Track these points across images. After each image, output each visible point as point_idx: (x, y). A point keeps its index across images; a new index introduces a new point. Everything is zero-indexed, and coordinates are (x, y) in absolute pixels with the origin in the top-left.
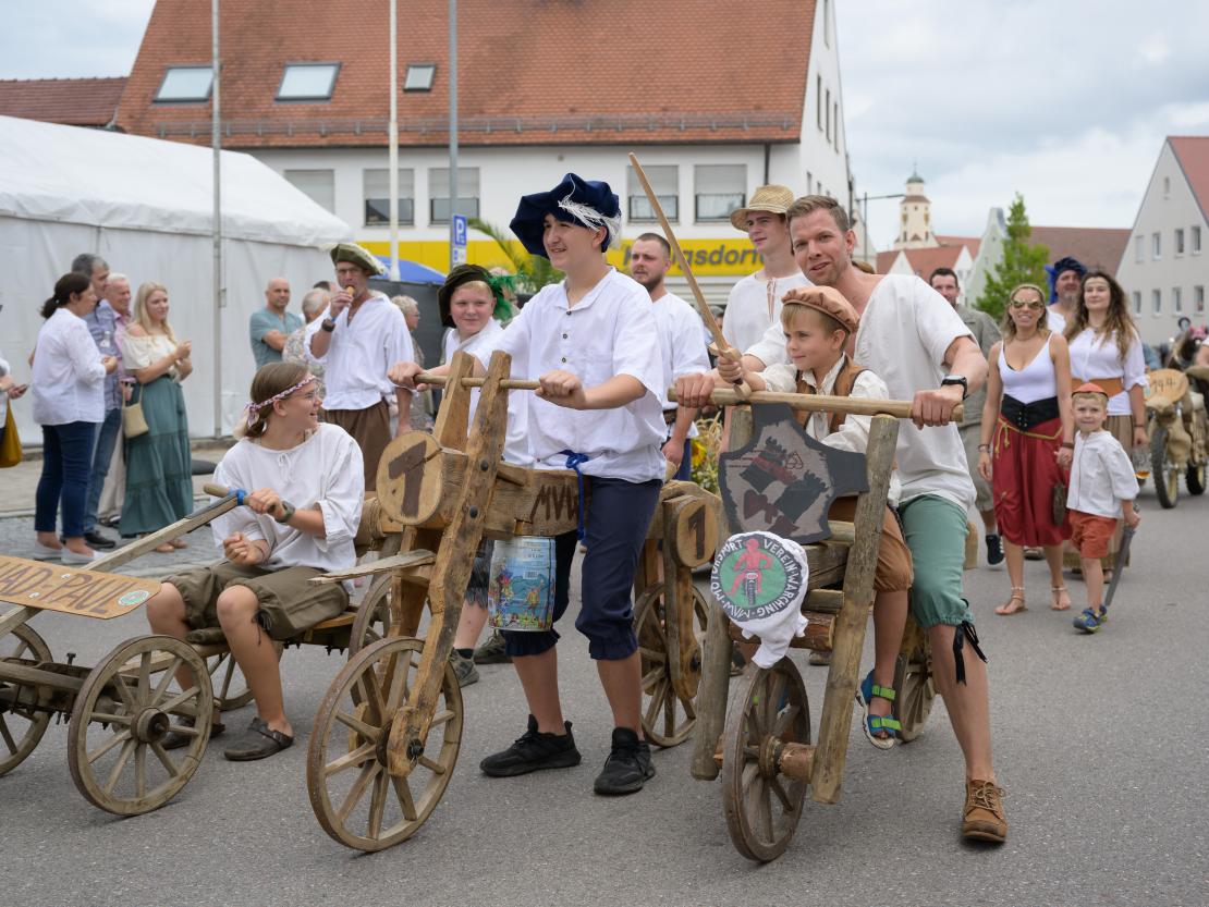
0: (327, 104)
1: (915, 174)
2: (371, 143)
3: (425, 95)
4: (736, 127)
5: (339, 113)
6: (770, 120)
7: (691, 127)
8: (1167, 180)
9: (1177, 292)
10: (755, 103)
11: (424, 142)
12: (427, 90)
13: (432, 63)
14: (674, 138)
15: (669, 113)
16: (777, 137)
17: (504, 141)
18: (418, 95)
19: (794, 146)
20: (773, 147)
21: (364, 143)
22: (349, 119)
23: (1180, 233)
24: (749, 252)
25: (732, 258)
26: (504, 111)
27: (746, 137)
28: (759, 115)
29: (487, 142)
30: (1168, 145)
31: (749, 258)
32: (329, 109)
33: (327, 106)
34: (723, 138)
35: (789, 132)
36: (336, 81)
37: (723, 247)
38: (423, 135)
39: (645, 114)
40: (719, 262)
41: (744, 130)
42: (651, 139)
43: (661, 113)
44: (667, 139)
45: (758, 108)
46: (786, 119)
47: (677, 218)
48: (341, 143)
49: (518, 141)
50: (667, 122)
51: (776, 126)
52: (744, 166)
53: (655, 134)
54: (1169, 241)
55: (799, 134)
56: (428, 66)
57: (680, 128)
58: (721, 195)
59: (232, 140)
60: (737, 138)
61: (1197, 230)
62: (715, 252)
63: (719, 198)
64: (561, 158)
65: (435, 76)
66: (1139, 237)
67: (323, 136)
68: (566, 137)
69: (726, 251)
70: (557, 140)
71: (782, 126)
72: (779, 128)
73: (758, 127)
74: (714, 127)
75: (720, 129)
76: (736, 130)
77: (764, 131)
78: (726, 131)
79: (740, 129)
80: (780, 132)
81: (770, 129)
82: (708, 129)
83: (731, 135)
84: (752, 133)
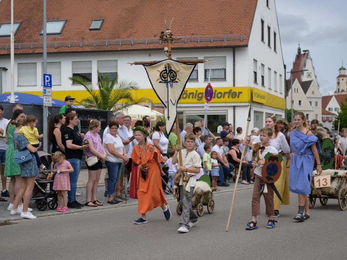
0: (59, 36)
1: (342, 66)
2: (74, 51)
3: (98, 31)
4: (221, 41)
5: (63, 40)
6: (236, 37)
7: (203, 41)
10: (230, 31)
11: (94, 50)
12: (99, 29)
13: (102, 19)
14: (195, 46)
15: (194, 36)
16: (238, 44)
17: (126, 49)
18: (95, 31)
19: (247, 48)
20: (236, 49)
21: (71, 51)
22: (67, 41)
24: (227, 93)
25: (219, 95)
26: (128, 37)
27: (225, 45)
28: (231, 36)
29: (119, 49)
31: (227, 95)
32: (60, 38)
33: (59, 37)
34: (216, 45)
35: (243, 42)
36: (64, 26)
37: (216, 91)
38: (95, 47)
39: (184, 37)
42: (186, 46)
43: (191, 36)
44: (192, 46)
45: (231, 33)
46: (243, 37)
47: (197, 79)
48: (62, 51)
49: (132, 49)
50: (192, 39)
51: (238, 40)
52: (225, 57)
53: (187, 44)
55: (248, 43)
56: (100, 20)
57: (198, 42)
58: (216, 69)
59: (21, 51)
60: (221, 45)
63: (215, 71)
64: (150, 55)
65: (102, 24)
67: (56, 49)
68: (151, 46)
69: (217, 93)
70: (147, 48)
71: (240, 40)
72: (239, 41)
73: (230, 40)
74: (212, 41)
75: (214, 42)
76: (221, 42)
77: (233, 42)
78: (217, 42)
79: (223, 41)
80: (240, 42)
81: (235, 41)
82: (209, 42)
83: (218, 44)
84: (228, 43)
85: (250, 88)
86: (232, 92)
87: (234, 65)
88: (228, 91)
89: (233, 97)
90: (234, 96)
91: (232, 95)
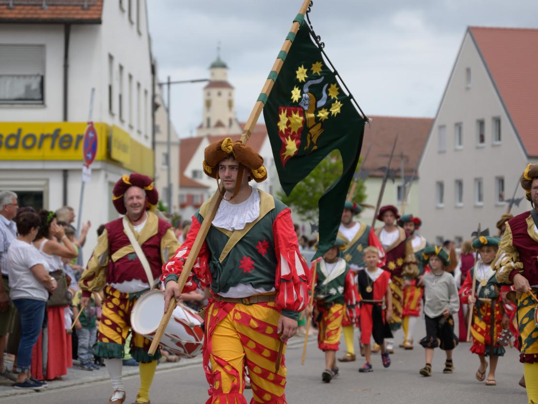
1: (219, 59)
8: (468, 70)
9: (479, 182)
16: (78, 17)
19: (96, 26)
20: (73, 27)
23: (481, 123)
24: (48, 136)
25: (29, 143)
27: (45, 16)
30: (468, 35)
31: (47, 143)
34: (21, 16)
35: (90, 12)
37: (20, 131)
40: (15, 147)
41: (42, 9)
51: (76, 5)
52: (43, 46)
54: (470, 131)
55: (101, 14)
58: (18, 76)
60: (35, 16)
61: (498, 121)
62: (11, 136)
63: (15, 79)
66: (442, 127)
69: (23, 134)
71: (82, 6)
72: (79, 8)
73: (56, 5)
74: (11, 5)
75: (18, 7)
76: (34, 8)
77: (64, 10)
78: (23, 9)
79: (38, 8)
80: (81, 12)
81: (70, 8)
82: (5, 7)
83: (28, 13)
84: (51, 12)
85: (106, 125)
86: (62, 133)
87: (66, 67)
88: (51, 131)
89: (63, 148)
90: (65, 145)
91: (62, 141)
